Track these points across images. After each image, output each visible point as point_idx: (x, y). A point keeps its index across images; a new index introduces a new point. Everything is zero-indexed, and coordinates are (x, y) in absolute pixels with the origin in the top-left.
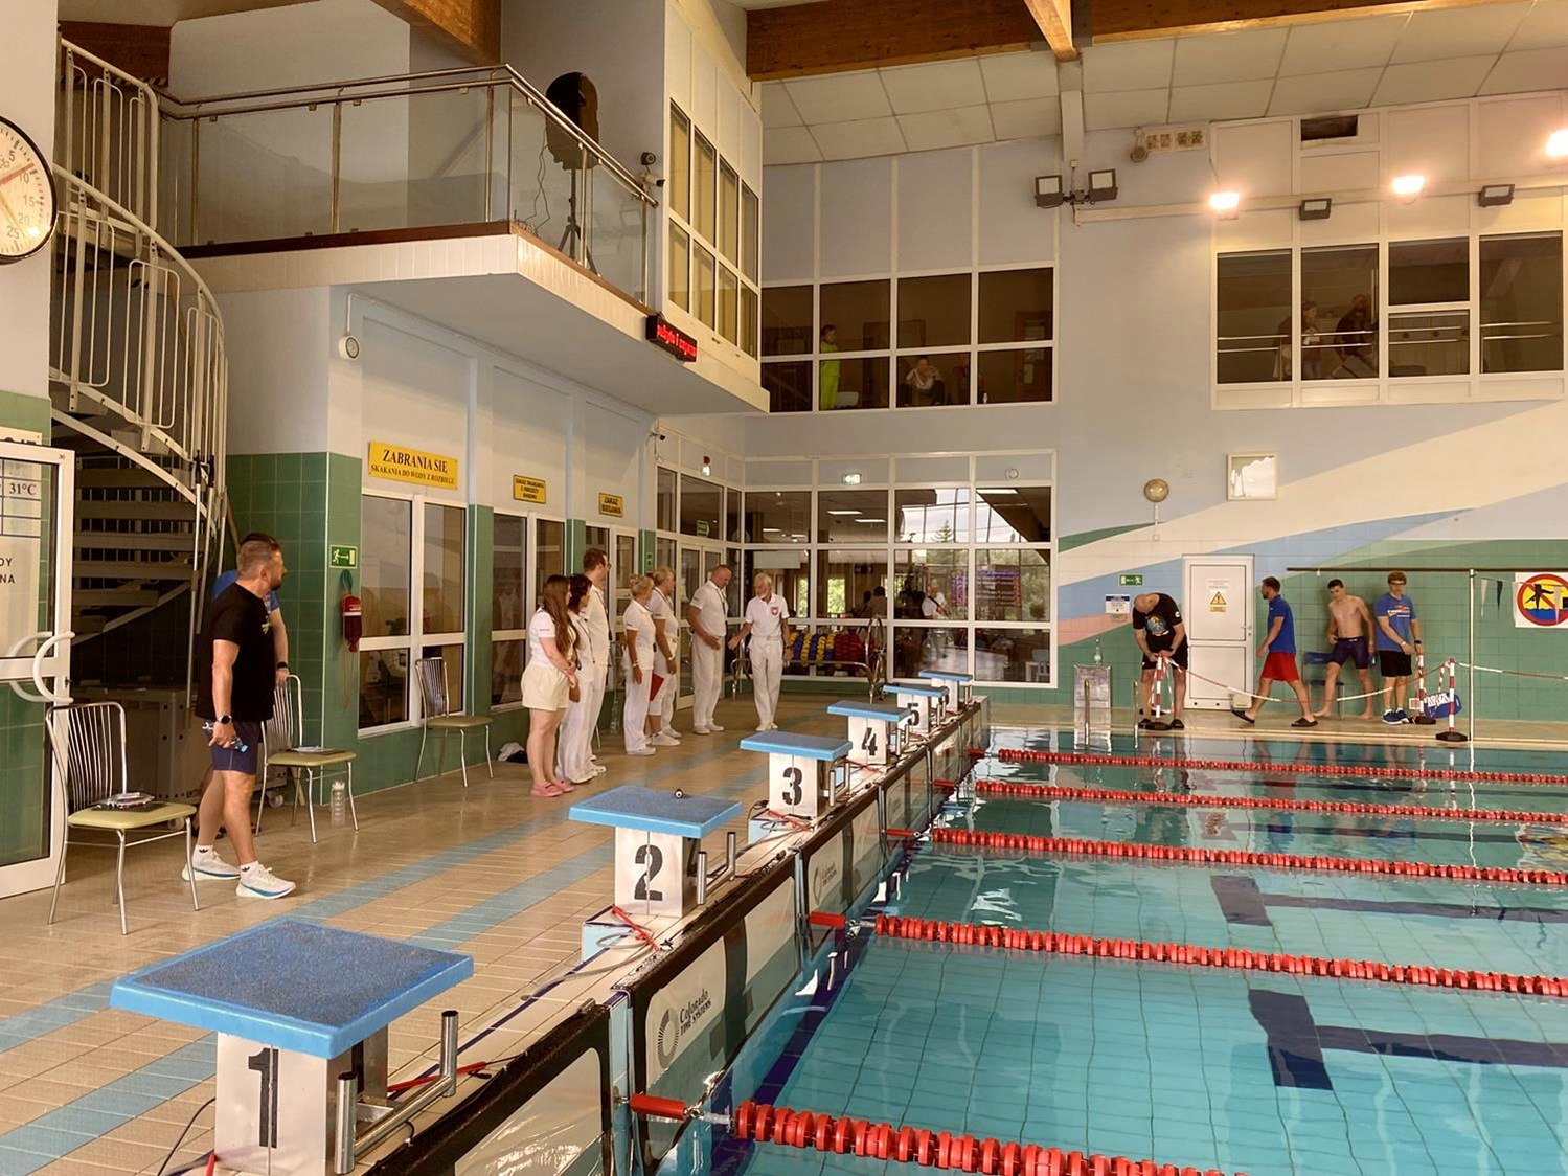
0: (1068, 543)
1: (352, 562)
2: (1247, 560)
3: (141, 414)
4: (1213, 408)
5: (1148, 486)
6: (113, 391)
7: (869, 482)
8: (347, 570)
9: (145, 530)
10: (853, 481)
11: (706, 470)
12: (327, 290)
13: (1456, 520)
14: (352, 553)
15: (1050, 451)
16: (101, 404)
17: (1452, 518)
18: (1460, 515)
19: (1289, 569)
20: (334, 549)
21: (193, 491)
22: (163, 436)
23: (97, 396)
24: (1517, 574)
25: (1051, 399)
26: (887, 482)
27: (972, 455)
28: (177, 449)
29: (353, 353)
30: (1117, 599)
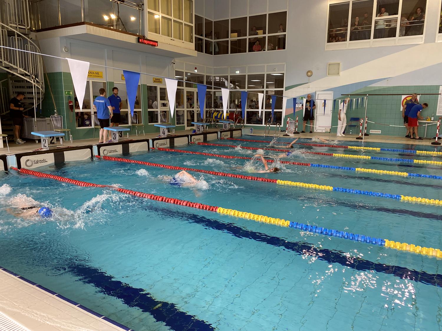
0: (287, 89)
1: (71, 94)
2: (332, 92)
3: (17, 66)
4: (326, 50)
5: (307, 73)
6: (10, 62)
7: (241, 73)
8: (70, 96)
9: (27, 88)
10: (238, 72)
11: (196, 71)
12: (59, 38)
13: (388, 80)
14: (71, 92)
15: (284, 63)
16: (9, 65)
17: (387, 80)
18: (389, 79)
19: (341, 95)
20: (66, 91)
21: (32, 81)
22: (23, 70)
23: (8, 63)
24: (403, 96)
25: (285, 49)
26: (245, 73)
27: (266, 65)
28: (27, 73)
29: (67, 51)
30: (298, 103)
